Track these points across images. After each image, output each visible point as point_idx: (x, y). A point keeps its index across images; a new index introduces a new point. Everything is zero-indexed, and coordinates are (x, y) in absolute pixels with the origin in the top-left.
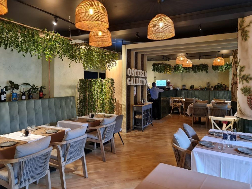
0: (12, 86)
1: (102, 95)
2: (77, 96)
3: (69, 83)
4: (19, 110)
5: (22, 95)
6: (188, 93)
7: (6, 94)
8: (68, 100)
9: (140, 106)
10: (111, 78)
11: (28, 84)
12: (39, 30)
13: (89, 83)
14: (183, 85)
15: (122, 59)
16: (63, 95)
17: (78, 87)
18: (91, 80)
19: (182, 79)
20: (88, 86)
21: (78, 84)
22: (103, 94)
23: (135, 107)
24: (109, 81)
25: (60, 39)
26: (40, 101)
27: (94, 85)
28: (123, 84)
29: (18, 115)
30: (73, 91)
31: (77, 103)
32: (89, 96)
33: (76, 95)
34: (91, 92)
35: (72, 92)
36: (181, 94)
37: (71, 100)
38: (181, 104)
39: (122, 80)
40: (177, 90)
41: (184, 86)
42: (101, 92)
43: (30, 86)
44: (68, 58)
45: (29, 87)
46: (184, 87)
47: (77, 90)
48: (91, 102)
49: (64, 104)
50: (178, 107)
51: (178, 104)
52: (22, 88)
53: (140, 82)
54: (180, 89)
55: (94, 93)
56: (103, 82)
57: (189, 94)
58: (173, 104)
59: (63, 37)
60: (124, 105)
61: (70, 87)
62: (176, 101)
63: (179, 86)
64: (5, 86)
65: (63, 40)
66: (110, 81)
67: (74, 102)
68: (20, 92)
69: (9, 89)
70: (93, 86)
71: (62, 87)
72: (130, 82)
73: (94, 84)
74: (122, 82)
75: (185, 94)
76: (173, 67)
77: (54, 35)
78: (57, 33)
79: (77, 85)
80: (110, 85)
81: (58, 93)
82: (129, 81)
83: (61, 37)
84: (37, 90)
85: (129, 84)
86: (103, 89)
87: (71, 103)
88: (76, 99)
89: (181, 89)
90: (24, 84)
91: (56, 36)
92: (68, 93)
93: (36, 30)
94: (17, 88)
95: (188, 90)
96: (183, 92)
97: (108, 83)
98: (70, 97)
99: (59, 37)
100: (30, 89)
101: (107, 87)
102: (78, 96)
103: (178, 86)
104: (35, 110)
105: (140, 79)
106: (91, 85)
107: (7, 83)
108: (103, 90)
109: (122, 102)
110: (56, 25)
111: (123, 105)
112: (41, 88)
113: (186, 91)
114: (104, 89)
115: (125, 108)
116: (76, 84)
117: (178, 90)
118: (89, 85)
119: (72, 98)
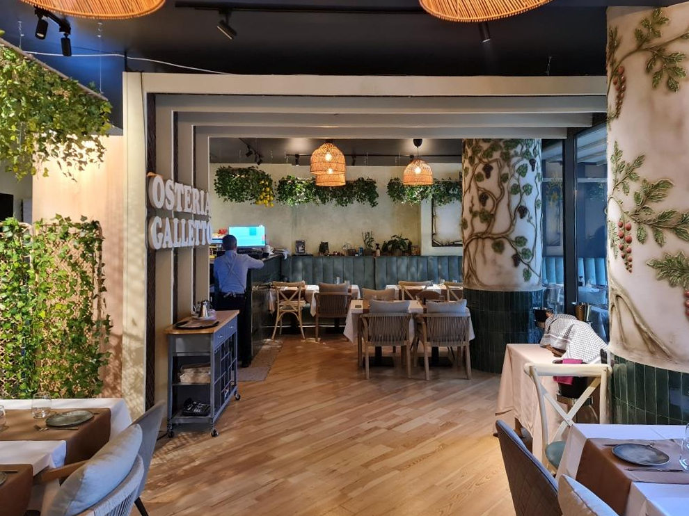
1: (20, 304)
6: (313, 268)
9: (204, 332)
10: (84, 218)
14: (297, 242)
15: (122, 135)
19: (295, 223)
22: (26, 300)
23: (179, 341)
24: (67, 234)
28: (127, 245)
36: (294, 270)
38: (303, 303)
39: (125, 225)
40: (283, 256)
41: (300, 243)
42: (14, 290)
46: (300, 248)
50: (297, 313)
51: (295, 302)
53: (190, 232)
54: (290, 254)
56: (26, 236)
57: (316, 269)
58: (279, 305)
60: (136, 338)
62: (288, 294)
63: (288, 244)
66: (72, 230)
72: (161, 235)
74: (125, 234)
75: (305, 268)
76: (278, 184)
80: (76, 254)
82: (159, 230)
85: (157, 246)
86: (31, 272)
89: (294, 255)
95: (312, 255)
96: (300, 264)
97: (58, 240)
101: (55, 260)
103: (285, 244)
105: (191, 222)
108: (26, 278)
109: (124, 323)
111: (131, 336)
113: (308, 261)
114: (37, 272)
115: (138, 350)
117: (286, 258)
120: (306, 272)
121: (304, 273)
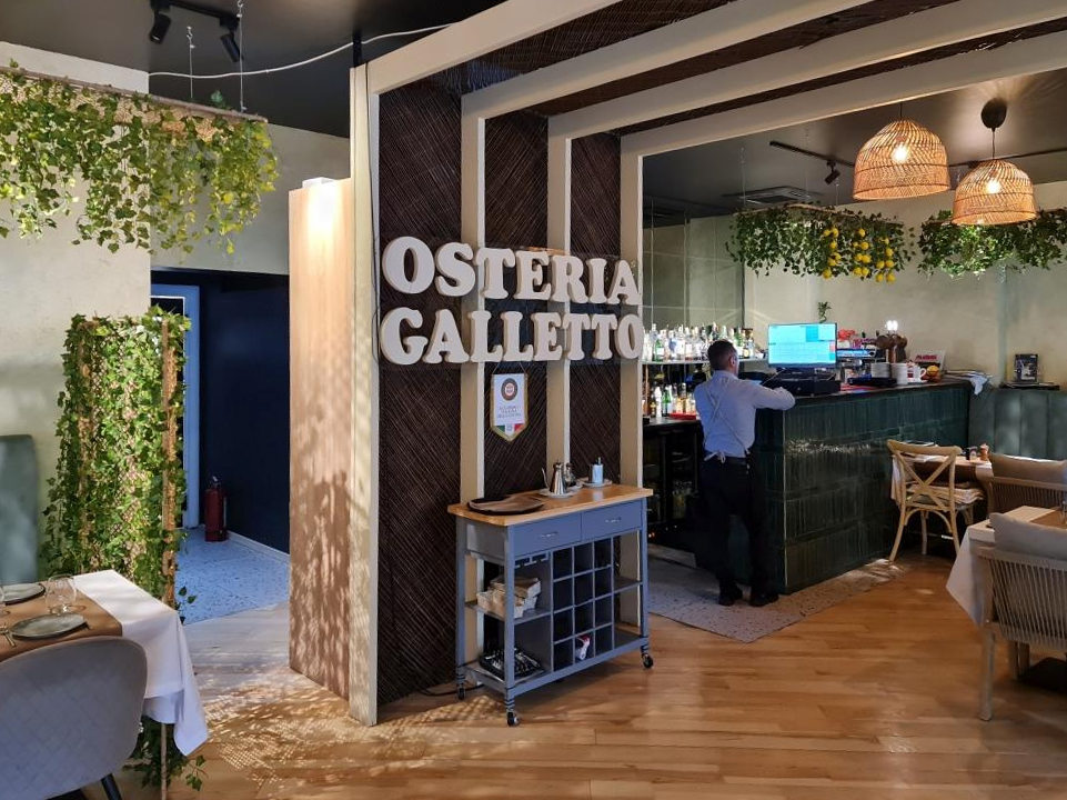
6: (1049, 417)
9: (492, 521)
14: (1018, 357)
19: (1011, 317)
28: (355, 356)
36: (1000, 418)
39: (353, 322)
40: (971, 387)
41: (1025, 360)
46: (1026, 371)
51: (943, 491)
53: (544, 336)
54: (995, 384)
57: (1056, 422)
58: (906, 491)
60: (361, 511)
63: (988, 362)
74: (353, 337)
75: (1028, 416)
82: (406, 330)
89: (1004, 386)
95: (1057, 388)
96: (1015, 408)
103: (979, 360)
111: (358, 508)
113: (1034, 399)
117: (978, 390)
120: (1030, 426)
121: (1024, 427)
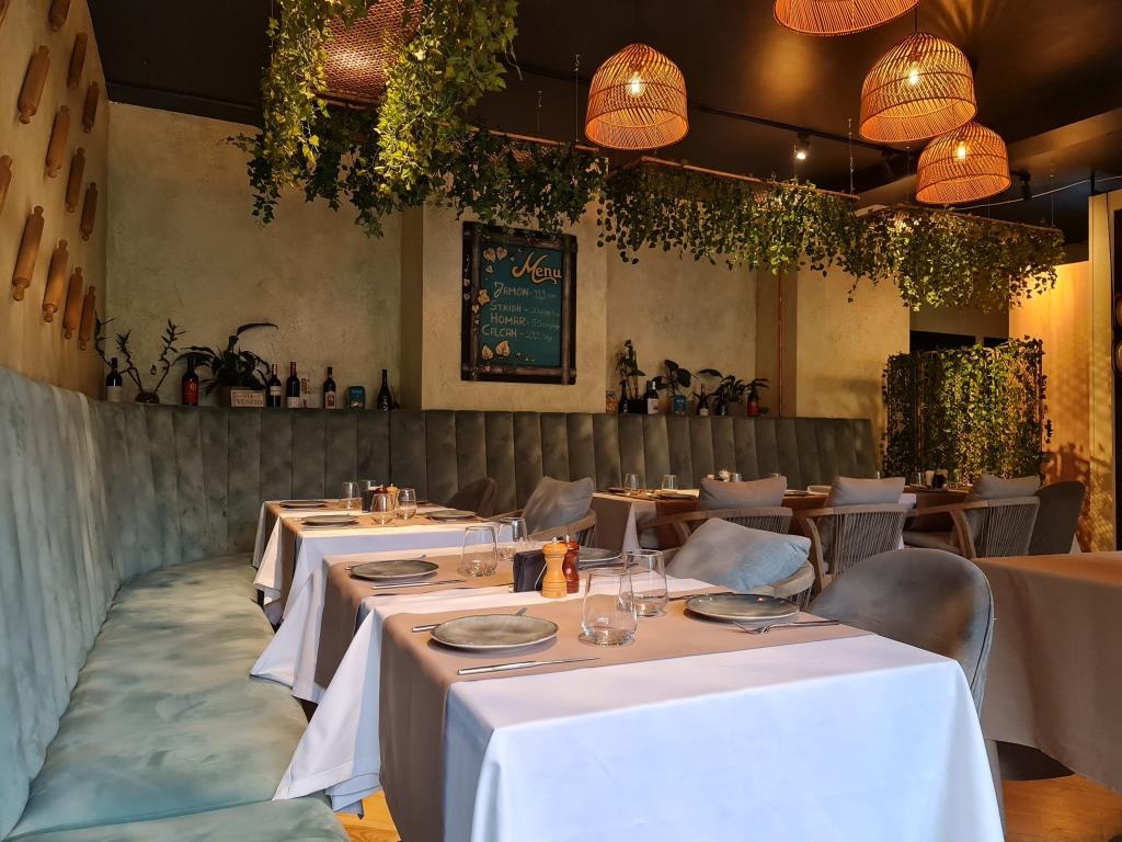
0: (672, 376)
1: (984, 413)
2: (882, 419)
3: (849, 371)
4: (693, 444)
5: (700, 406)
7: (657, 397)
8: (847, 433)
10: (1027, 338)
11: (715, 373)
12: (752, 179)
13: (926, 367)
15: (1087, 259)
16: (828, 410)
17: (884, 387)
18: (935, 355)
20: (923, 378)
21: (884, 376)
22: (989, 410)
24: (1017, 352)
25: (815, 200)
26: (751, 423)
27: (948, 374)
28: (1093, 370)
29: (690, 457)
30: (865, 400)
31: (882, 446)
32: (927, 418)
33: (875, 416)
34: (935, 400)
35: (862, 406)
37: (855, 434)
39: (1091, 350)
42: (979, 401)
43: (719, 379)
44: (845, 270)
45: (717, 382)
47: (879, 399)
48: (936, 443)
49: (830, 443)
52: (698, 384)
55: (948, 406)
56: (989, 358)
59: (824, 191)
60: (1103, 463)
61: (854, 385)
64: (654, 375)
65: (824, 204)
66: (1021, 349)
67: (868, 441)
68: (695, 394)
69: (664, 386)
70: (944, 377)
71: (825, 383)
73: (947, 369)
74: (1091, 359)
77: (796, 191)
78: (808, 182)
79: (881, 379)
80: (1023, 367)
81: (810, 402)
83: (819, 193)
84: (741, 393)
86: (993, 387)
87: (858, 444)
88: (877, 434)
90: (703, 372)
91: (804, 193)
92: (848, 406)
93: (745, 181)
94: (687, 384)
97: (1011, 359)
98: (854, 420)
99: (813, 193)
100: (722, 387)
101: (1010, 376)
102: (883, 422)
104: (738, 451)
106: (935, 375)
107: (661, 367)
108: (988, 392)
109: (1091, 448)
110: (804, 161)
111: (1098, 461)
112: (753, 385)
114: (997, 387)
115: (1106, 477)
116: (878, 375)
118: (926, 375)
119: (860, 427)
